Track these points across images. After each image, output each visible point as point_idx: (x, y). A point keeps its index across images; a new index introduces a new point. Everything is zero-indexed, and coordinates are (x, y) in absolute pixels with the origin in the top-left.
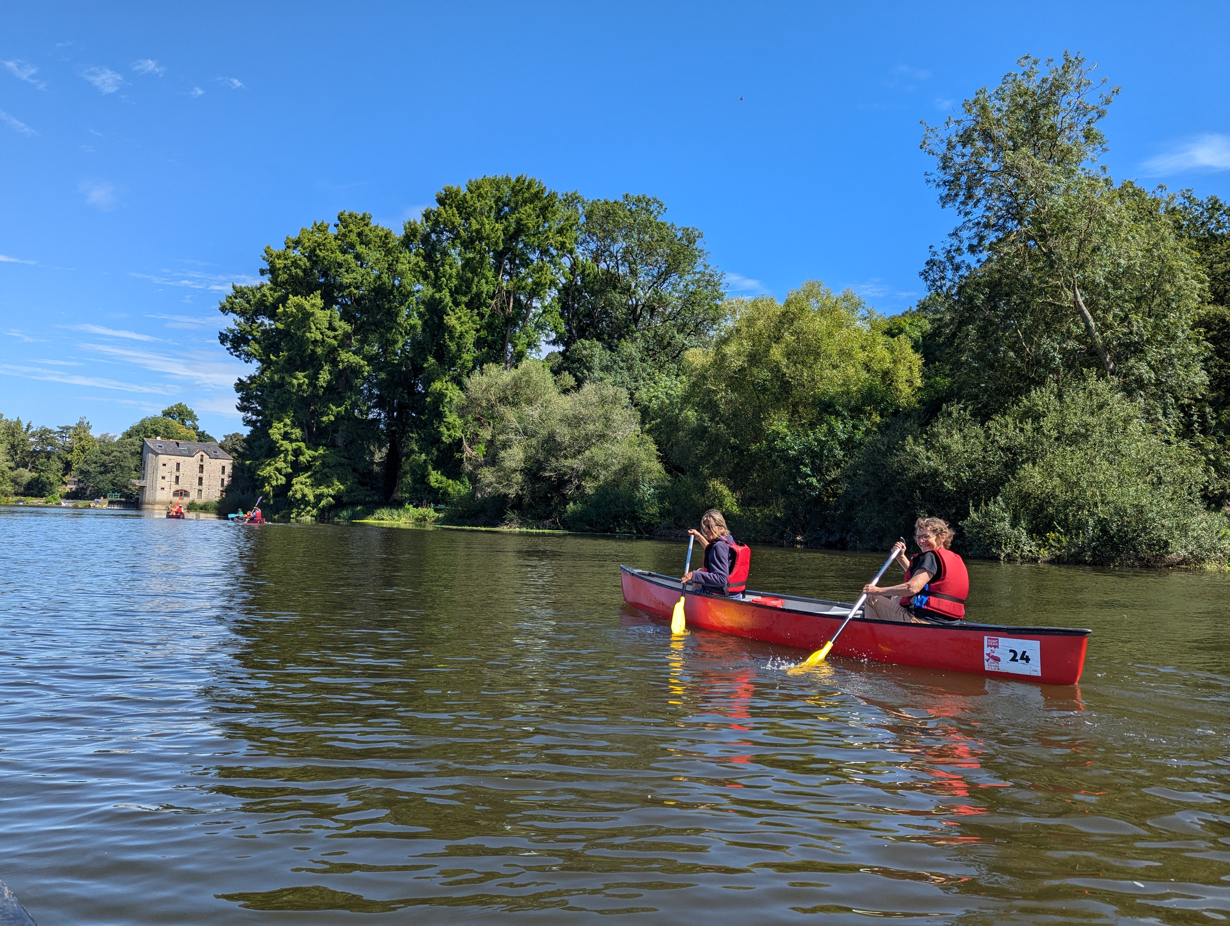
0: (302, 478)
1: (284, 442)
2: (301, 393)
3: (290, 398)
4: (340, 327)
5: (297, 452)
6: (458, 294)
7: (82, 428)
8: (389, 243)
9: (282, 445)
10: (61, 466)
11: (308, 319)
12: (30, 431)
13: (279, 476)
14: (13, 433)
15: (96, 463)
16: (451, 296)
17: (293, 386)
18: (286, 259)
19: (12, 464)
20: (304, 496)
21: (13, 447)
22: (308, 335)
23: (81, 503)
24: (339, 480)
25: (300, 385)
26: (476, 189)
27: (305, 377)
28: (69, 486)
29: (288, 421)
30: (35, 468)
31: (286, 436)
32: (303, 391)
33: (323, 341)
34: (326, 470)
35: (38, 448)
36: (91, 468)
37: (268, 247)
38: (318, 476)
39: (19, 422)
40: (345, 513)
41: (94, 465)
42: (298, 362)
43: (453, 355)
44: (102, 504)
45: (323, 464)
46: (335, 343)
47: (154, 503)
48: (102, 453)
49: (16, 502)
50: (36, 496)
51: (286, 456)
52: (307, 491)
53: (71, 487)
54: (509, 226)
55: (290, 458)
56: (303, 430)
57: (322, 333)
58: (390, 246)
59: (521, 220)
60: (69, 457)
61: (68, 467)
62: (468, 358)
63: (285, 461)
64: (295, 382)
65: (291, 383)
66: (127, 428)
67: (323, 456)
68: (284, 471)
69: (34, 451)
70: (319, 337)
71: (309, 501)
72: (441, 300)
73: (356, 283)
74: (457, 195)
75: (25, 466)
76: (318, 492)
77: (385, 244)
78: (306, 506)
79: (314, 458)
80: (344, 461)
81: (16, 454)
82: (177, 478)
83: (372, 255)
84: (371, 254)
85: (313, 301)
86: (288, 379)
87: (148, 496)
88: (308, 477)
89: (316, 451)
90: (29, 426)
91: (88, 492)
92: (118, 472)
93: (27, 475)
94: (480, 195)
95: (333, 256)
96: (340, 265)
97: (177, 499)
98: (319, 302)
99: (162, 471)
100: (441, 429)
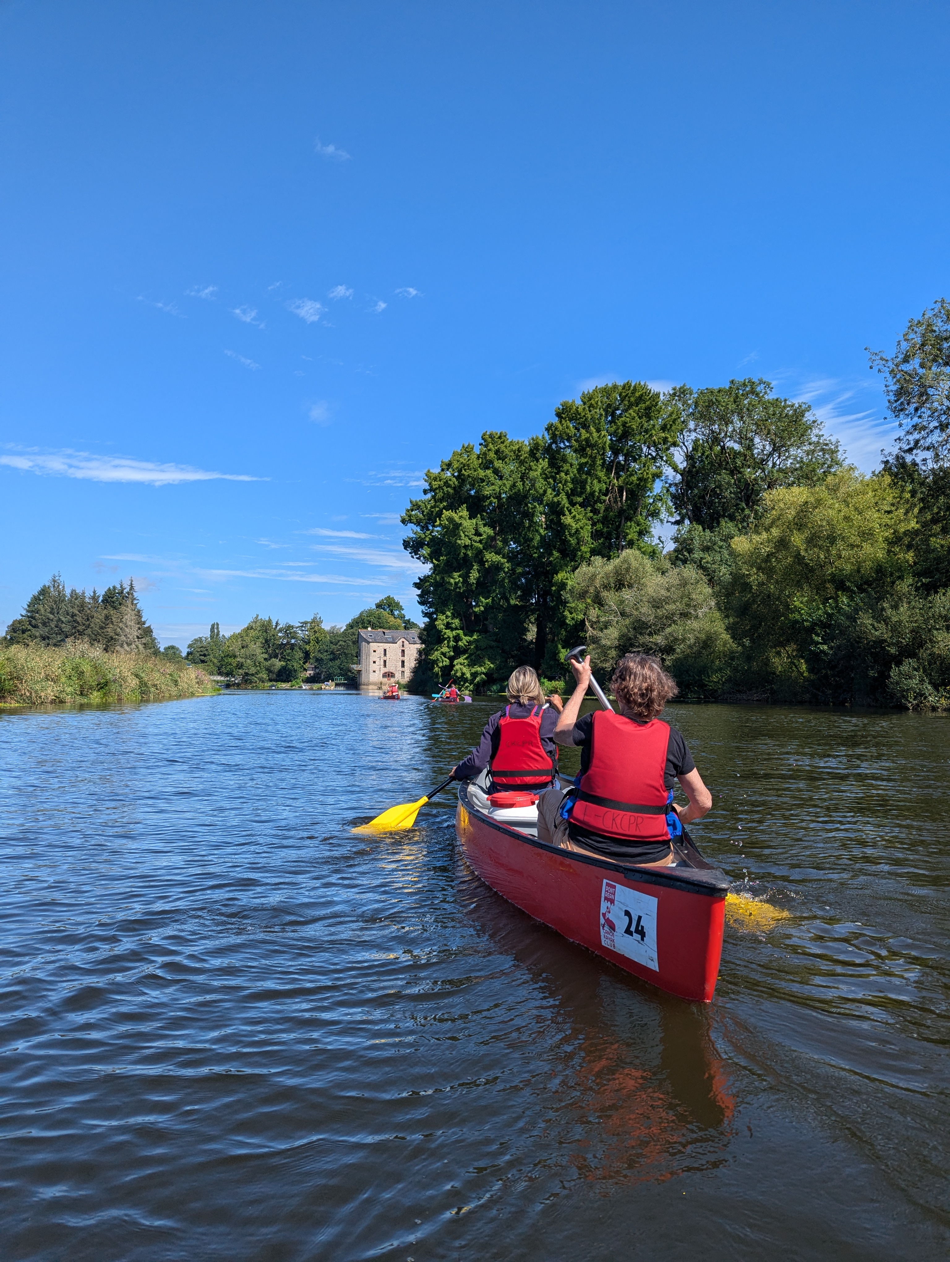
0: (461, 660)
1: (447, 631)
2: (458, 590)
3: (450, 594)
4: (485, 532)
5: (457, 639)
6: (574, 496)
7: (315, 624)
8: (521, 456)
9: (445, 633)
10: (302, 655)
11: (458, 528)
12: (278, 628)
13: (445, 659)
14: (266, 629)
15: (327, 651)
16: (568, 498)
17: (451, 584)
18: (440, 480)
19: (266, 656)
20: (463, 674)
21: (267, 641)
22: (459, 542)
23: (316, 686)
24: (489, 660)
25: (456, 583)
26: (588, 399)
27: (459, 576)
28: (309, 672)
29: (449, 613)
30: (283, 658)
31: (448, 626)
32: (460, 588)
33: (472, 545)
34: (479, 652)
35: (285, 642)
36: (325, 656)
37: (429, 471)
38: (473, 657)
39: (270, 621)
40: (495, 688)
41: (325, 654)
42: (455, 564)
43: (574, 548)
44: (330, 686)
45: (477, 647)
46: (481, 546)
47: (368, 684)
48: (332, 643)
49: (270, 686)
50: (284, 681)
51: (448, 642)
52: (465, 670)
53: (310, 673)
54: (618, 429)
55: (452, 643)
56: (461, 620)
57: (470, 539)
58: (521, 458)
59: (626, 423)
60: (308, 647)
61: (307, 655)
62: (586, 550)
63: (448, 647)
64: (452, 581)
65: (449, 583)
66: (349, 621)
67: (476, 641)
68: (448, 655)
69: (282, 644)
70: (468, 542)
71: (467, 678)
72: (559, 503)
73: (495, 494)
74: (571, 409)
75: (276, 656)
76: (473, 670)
77: (518, 457)
78: (465, 683)
79: (470, 643)
80: (493, 644)
81: (269, 647)
82: (385, 661)
83: (509, 468)
84: (506, 468)
85: (461, 514)
86: (447, 579)
87: (363, 679)
88: (466, 659)
89: (471, 637)
90: (277, 623)
91: (322, 677)
92: (343, 658)
93: (278, 664)
94: (591, 406)
95: (475, 473)
96: (483, 481)
97: (385, 680)
98: (465, 513)
99: (373, 657)
100: (565, 613)
